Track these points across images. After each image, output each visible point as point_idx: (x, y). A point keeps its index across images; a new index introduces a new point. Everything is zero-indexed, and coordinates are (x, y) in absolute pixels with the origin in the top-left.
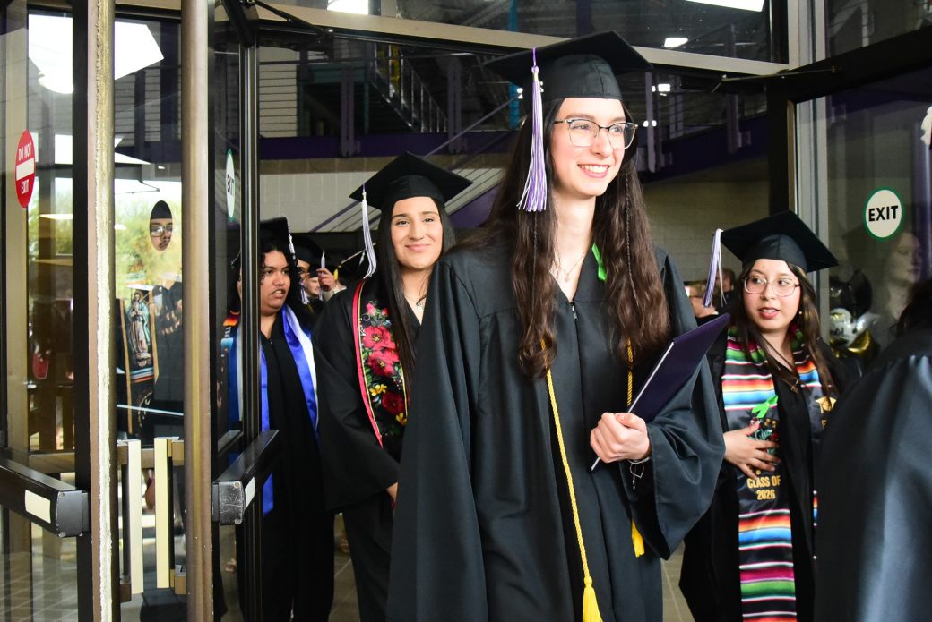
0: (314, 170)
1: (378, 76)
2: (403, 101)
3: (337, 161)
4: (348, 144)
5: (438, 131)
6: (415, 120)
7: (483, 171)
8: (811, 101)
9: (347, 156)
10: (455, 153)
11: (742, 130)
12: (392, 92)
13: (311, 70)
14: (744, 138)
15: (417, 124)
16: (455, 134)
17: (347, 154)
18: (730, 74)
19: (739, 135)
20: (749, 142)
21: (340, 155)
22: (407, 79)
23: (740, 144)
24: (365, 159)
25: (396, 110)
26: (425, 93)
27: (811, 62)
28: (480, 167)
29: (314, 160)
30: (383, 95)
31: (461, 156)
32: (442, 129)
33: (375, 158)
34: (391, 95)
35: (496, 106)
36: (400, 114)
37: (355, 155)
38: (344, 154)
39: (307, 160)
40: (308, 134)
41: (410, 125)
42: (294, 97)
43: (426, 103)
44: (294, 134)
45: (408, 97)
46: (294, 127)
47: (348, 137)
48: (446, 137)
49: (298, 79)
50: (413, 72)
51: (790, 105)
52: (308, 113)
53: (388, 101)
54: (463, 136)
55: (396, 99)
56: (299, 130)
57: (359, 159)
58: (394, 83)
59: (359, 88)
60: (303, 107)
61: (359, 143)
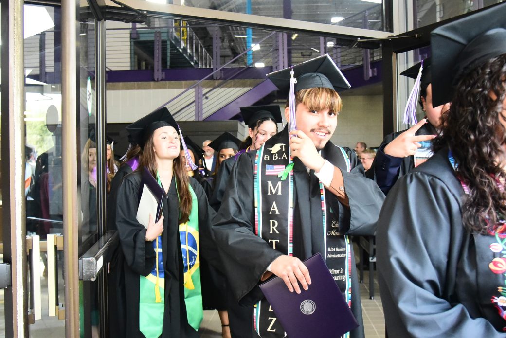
0: (139, 88)
1: (175, 37)
2: (189, 51)
3: (152, 83)
4: (158, 74)
5: (208, 67)
6: (195, 61)
7: (232, 89)
8: (405, 52)
9: (158, 81)
10: (217, 79)
11: (371, 68)
12: (183, 45)
13: (138, 33)
14: (373, 72)
15: (196, 63)
16: (217, 69)
17: (158, 79)
18: (362, 38)
19: (370, 70)
20: (376, 74)
21: (154, 80)
22: (191, 39)
23: (371, 75)
24: (167, 82)
25: (185, 55)
26: (201, 47)
27: (405, 32)
28: (230, 87)
29: (140, 82)
30: (178, 47)
31: (220, 81)
32: (210, 66)
33: (173, 82)
34: (182, 47)
35: (240, 54)
36: (187, 58)
37: (162, 80)
38: (156, 79)
39: (136, 83)
40: (136, 68)
41: (192, 64)
42: (129, 48)
43: (202, 52)
44: (129, 68)
45: (191, 48)
46: (129, 64)
47: (158, 70)
48: (212, 70)
49: (131, 38)
50: (194, 34)
51: (394, 54)
52: (136, 57)
53: (181, 50)
54: (221, 70)
55: (185, 50)
56: (131, 66)
57: (164, 82)
58: (184, 40)
59: (164, 43)
60: (134, 54)
61: (164, 73)
